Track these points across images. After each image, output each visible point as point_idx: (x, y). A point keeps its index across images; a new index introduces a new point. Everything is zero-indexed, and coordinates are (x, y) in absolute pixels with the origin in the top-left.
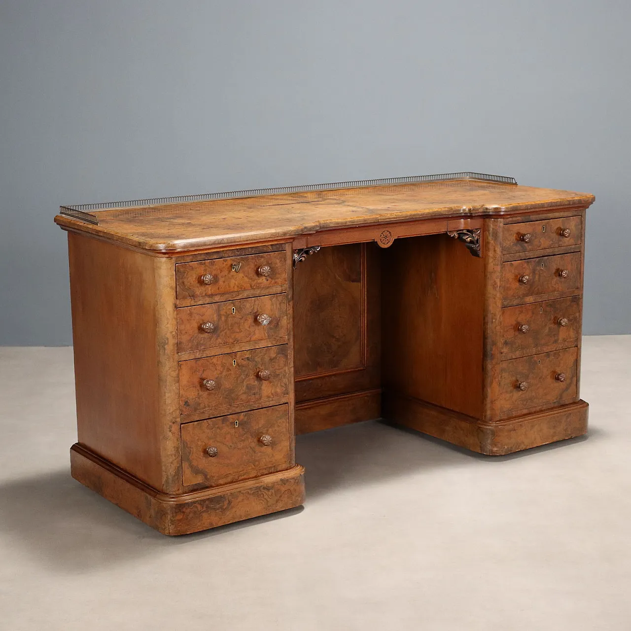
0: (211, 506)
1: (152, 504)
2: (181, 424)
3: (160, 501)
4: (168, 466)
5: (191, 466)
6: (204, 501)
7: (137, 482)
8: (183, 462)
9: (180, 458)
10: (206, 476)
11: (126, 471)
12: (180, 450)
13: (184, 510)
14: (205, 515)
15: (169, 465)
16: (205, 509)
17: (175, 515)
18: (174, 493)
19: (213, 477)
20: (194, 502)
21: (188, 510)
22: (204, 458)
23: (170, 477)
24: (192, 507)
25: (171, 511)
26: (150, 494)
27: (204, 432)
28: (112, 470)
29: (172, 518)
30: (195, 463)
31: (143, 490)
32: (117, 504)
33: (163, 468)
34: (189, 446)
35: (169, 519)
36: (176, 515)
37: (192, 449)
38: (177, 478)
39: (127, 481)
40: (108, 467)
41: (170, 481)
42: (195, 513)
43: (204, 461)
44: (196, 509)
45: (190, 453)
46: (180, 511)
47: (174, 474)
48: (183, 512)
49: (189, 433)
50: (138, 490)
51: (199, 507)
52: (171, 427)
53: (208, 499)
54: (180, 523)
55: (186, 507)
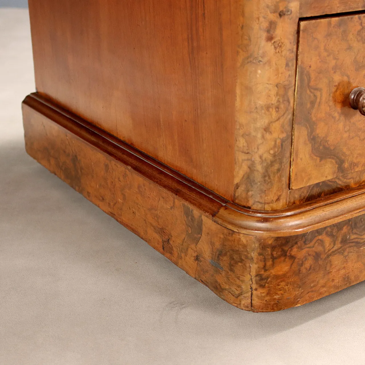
0: (353, 237)
1: (204, 229)
2: (301, 19)
3: (230, 227)
4: (255, 137)
5: (313, 139)
6: (339, 226)
7: (161, 173)
8: (296, 126)
9: (290, 116)
10: (340, 163)
11: (131, 147)
12: (290, 93)
13: (294, 251)
14: (337, 260)
15: (259, 136)
16: (338, 245)
17: (269, 263)
18: (268, 208)
19: (356, 165)
20: (319, 232)
21: (304, 252)
22: (342, 118)
23: (259, 168)
24: (311, 244)
25: (260, 254)
26: (200, 206)
27: (350, 48)
28: (101, 143)
29: (262, 272)
30: (321, 130)
31: (177, 192)
32: (112, 215)
33: (241, 143)
34: (312, 84)
35: (253, 273)
36: (273, 265)
37: (318, 94)
38: (278, 170)
39: (136, 168)
40: (93, 139)
41: (258, 177)
42: (317, 256)
43: (341, 125)
44: (320, 249)
45: (313, 103)
46: (284, 254)
47: (270, 158)
48: (292, 257)
49: (317, 48)
50: (165, 192)
51: (327, 241)
52: (272, 26)
53: (348, 222)
54: (283, 284)
55: (299, 244)
